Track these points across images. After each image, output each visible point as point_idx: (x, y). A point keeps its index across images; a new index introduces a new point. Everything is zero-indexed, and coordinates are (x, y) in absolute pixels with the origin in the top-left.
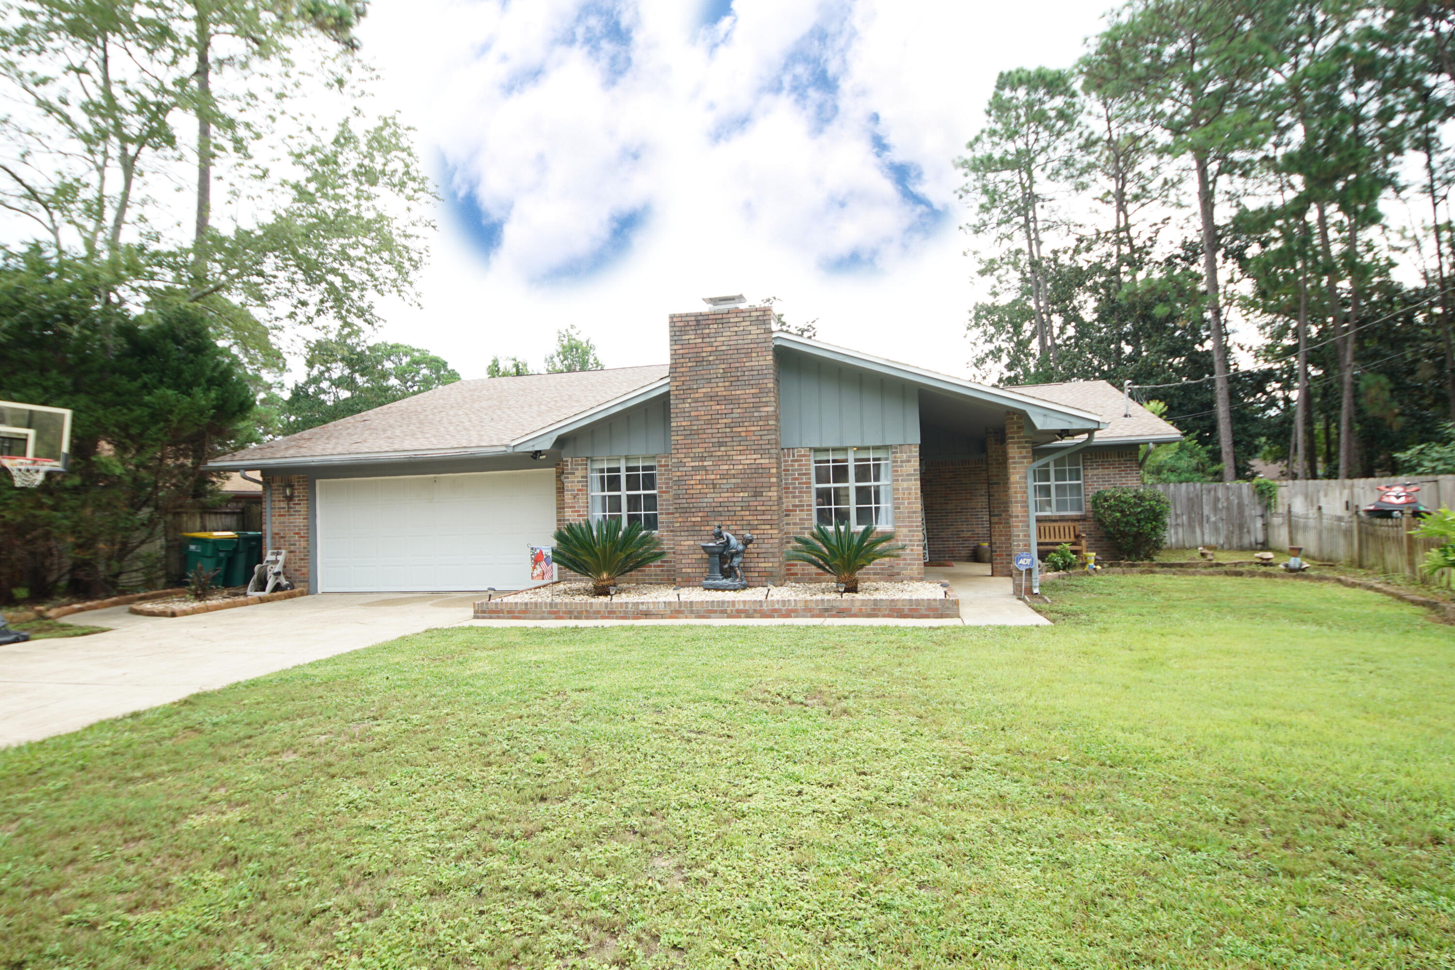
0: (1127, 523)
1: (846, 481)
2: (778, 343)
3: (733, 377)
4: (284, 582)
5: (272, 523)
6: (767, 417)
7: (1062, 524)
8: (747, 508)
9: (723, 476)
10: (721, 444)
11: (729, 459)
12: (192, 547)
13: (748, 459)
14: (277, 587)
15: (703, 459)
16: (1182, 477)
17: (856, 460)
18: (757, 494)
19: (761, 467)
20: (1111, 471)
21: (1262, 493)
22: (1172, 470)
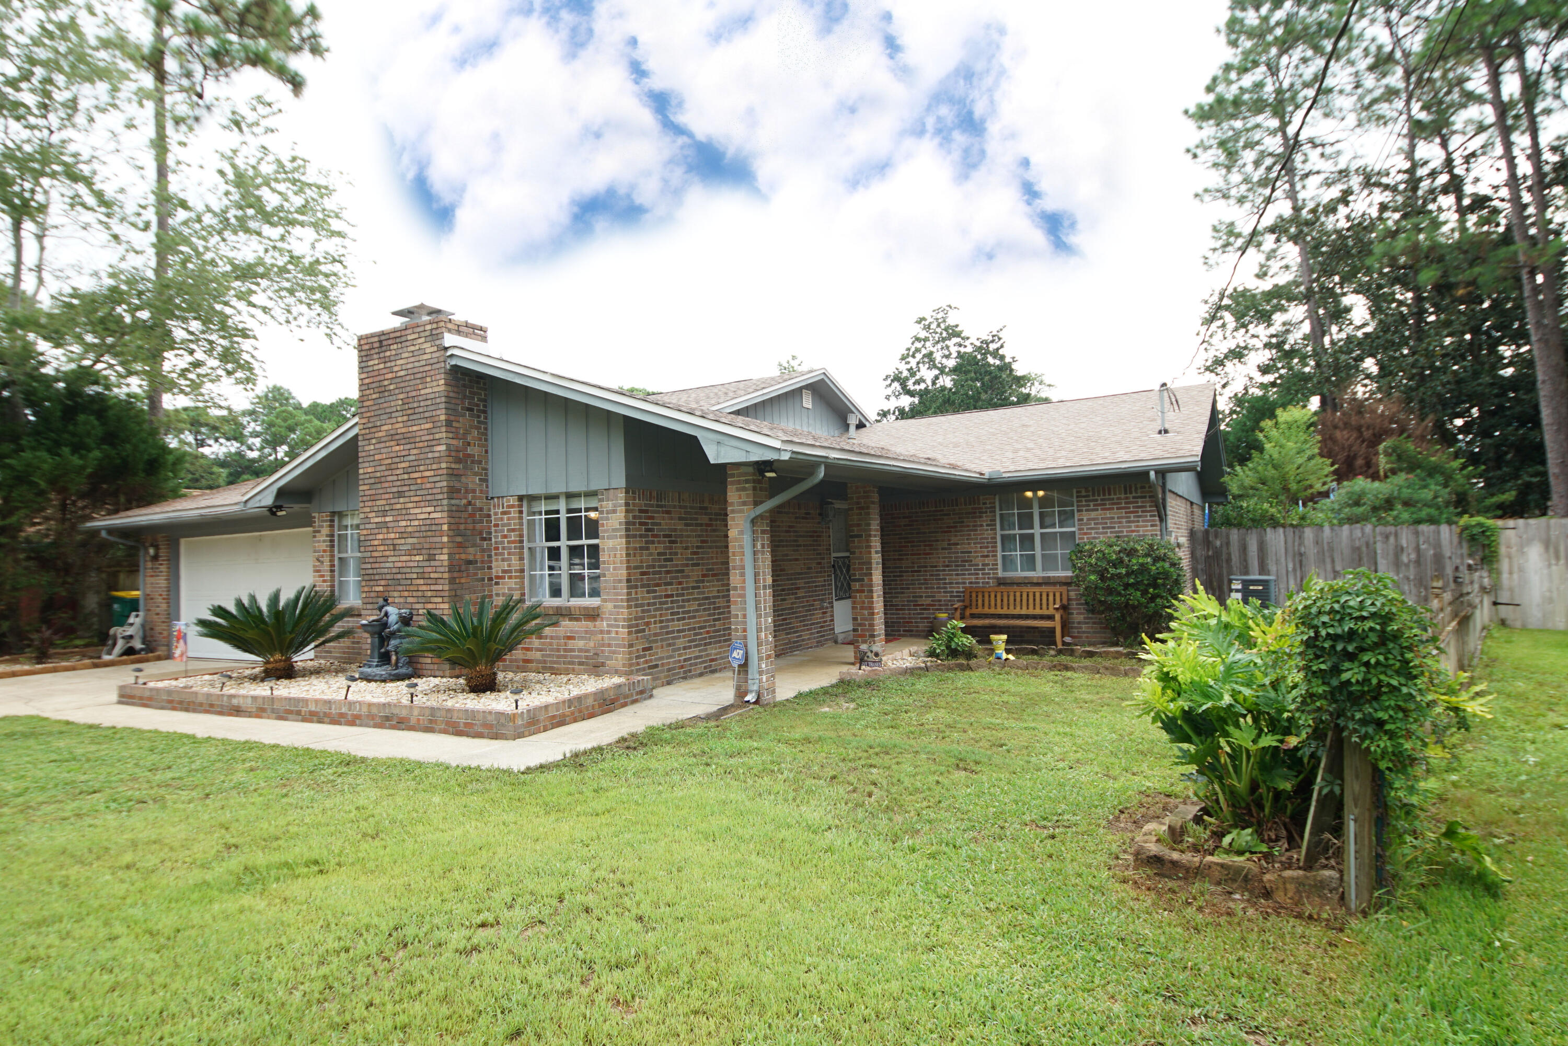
0: (1110, 591)
1: (558, 539)
2: (453, 362)
3: (410, 411)
4: (138, 645)
5: (145, 584)
6: (438, 460)
7: (1044, 589)
8: (421, 575)
9: (403, 535)
10: (400, 494)
11: (404, 513)
12: (116, 606)
13: (422, 513)
14: (130, 651)
15: (384, 513)
16: (1423, 514)
17: (569, 511)
18: (431, 558)
19: (434, 523)
20: (1115, 514)
21: (1473, 539)
22: (1407, 504)
